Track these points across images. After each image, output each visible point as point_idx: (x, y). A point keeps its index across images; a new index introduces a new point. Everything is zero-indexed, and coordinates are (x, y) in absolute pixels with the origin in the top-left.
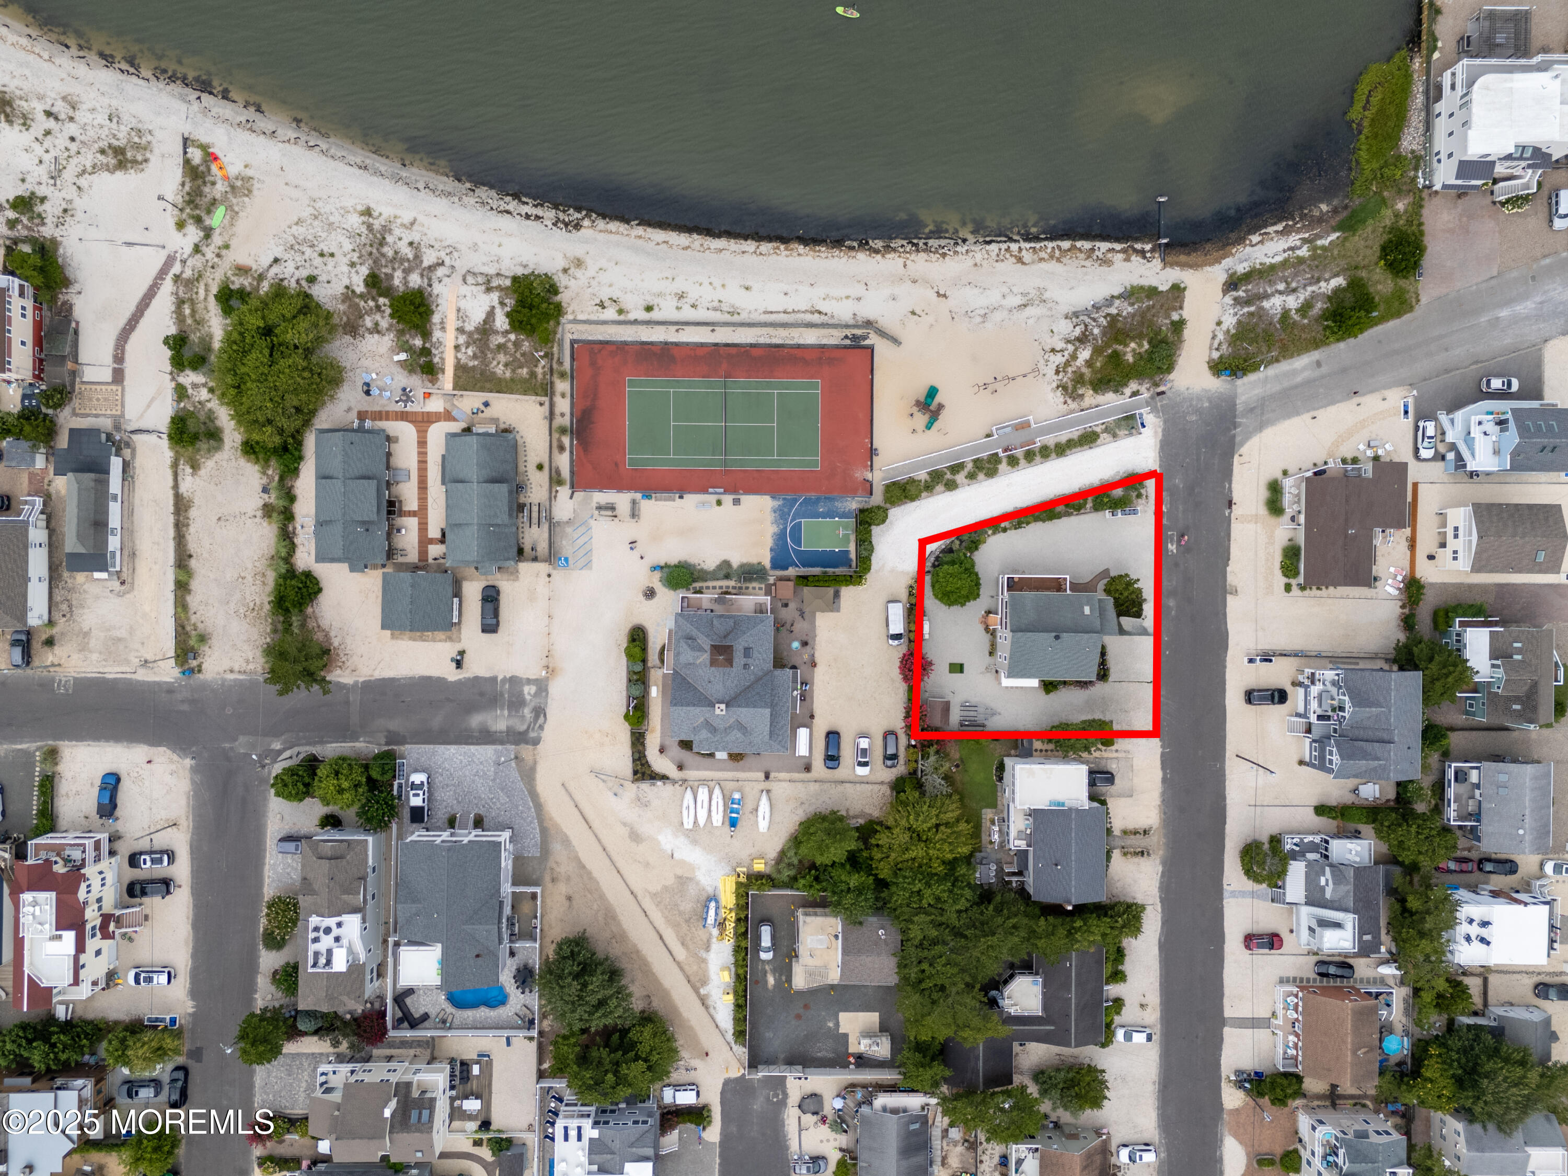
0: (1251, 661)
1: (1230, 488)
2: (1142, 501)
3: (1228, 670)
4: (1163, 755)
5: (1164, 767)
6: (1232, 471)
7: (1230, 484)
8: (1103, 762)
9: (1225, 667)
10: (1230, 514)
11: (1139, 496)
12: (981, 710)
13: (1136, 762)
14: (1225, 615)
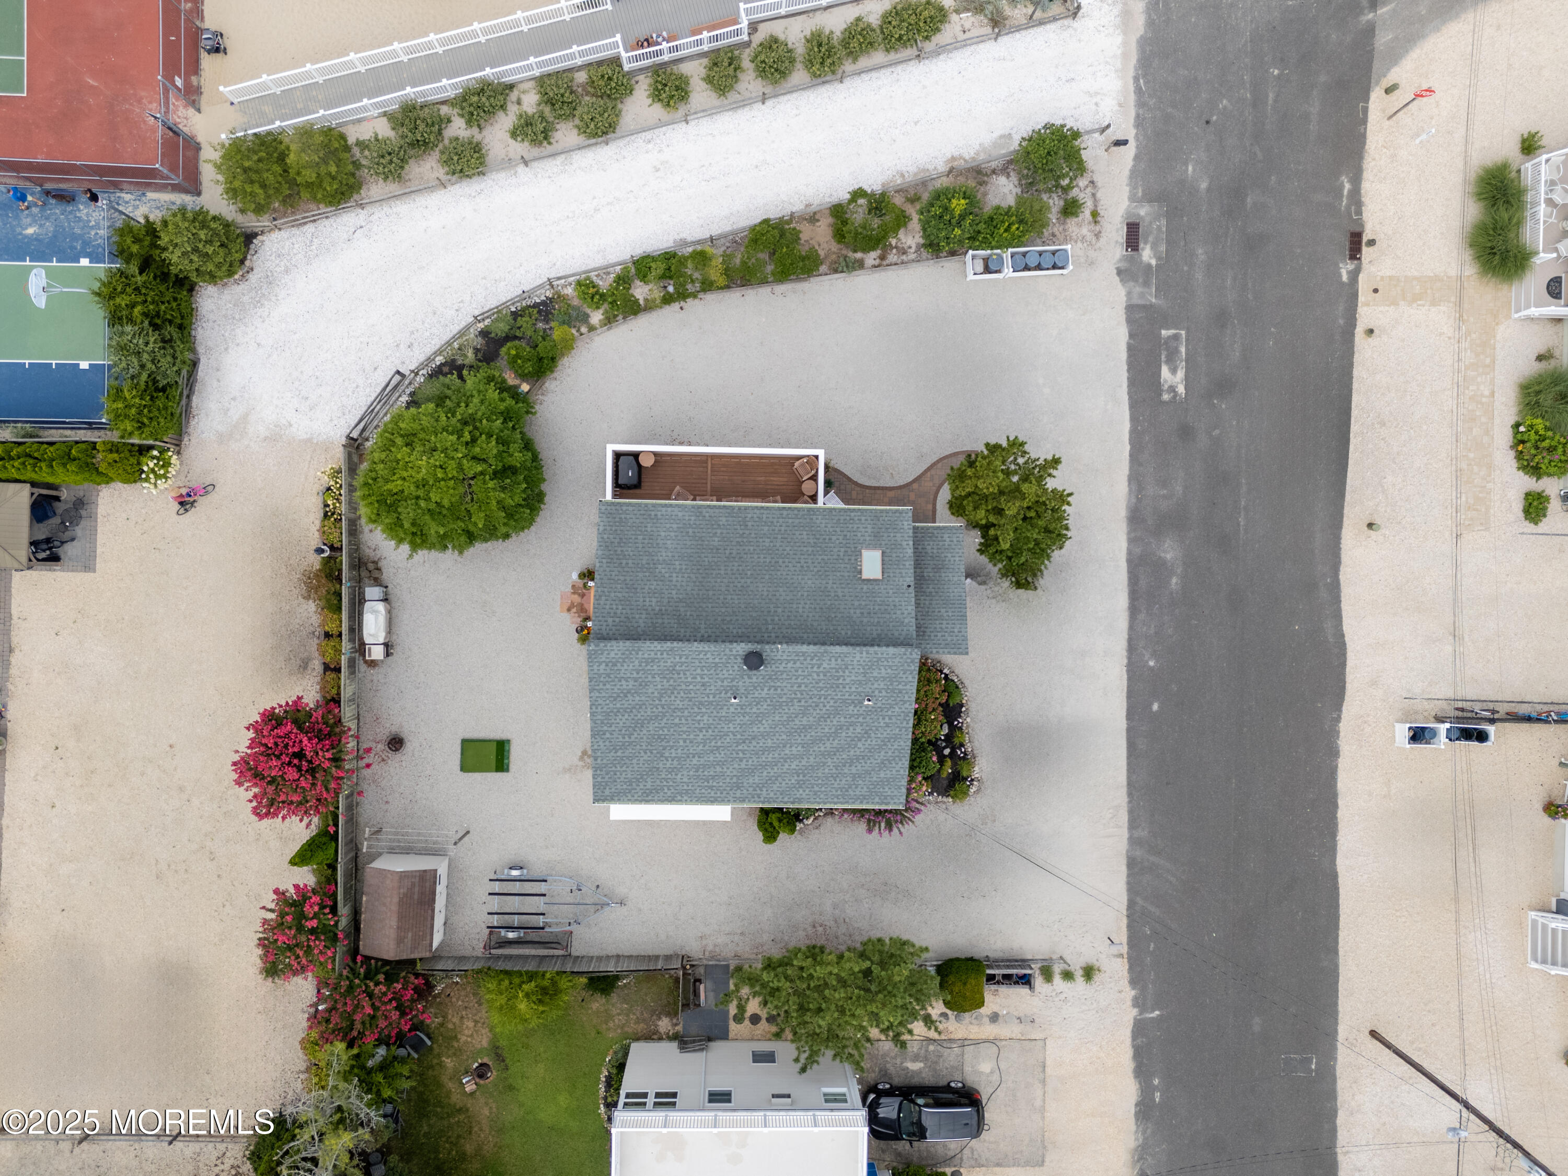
0: (1418, 735)
1: (1356, 193)
2: (1079, 227)
3: (1343, 764)
4: (1139, 1029)
5: (1142, 1071)
6: (1361, 139)
7: (1357, 180)
8: (951, 1056)
9: (1334, 753)
10: (1354, 275)
11: (1071, 209)
12: (559, 889)
13: (1053, 1052)
14: (1335, 588)
